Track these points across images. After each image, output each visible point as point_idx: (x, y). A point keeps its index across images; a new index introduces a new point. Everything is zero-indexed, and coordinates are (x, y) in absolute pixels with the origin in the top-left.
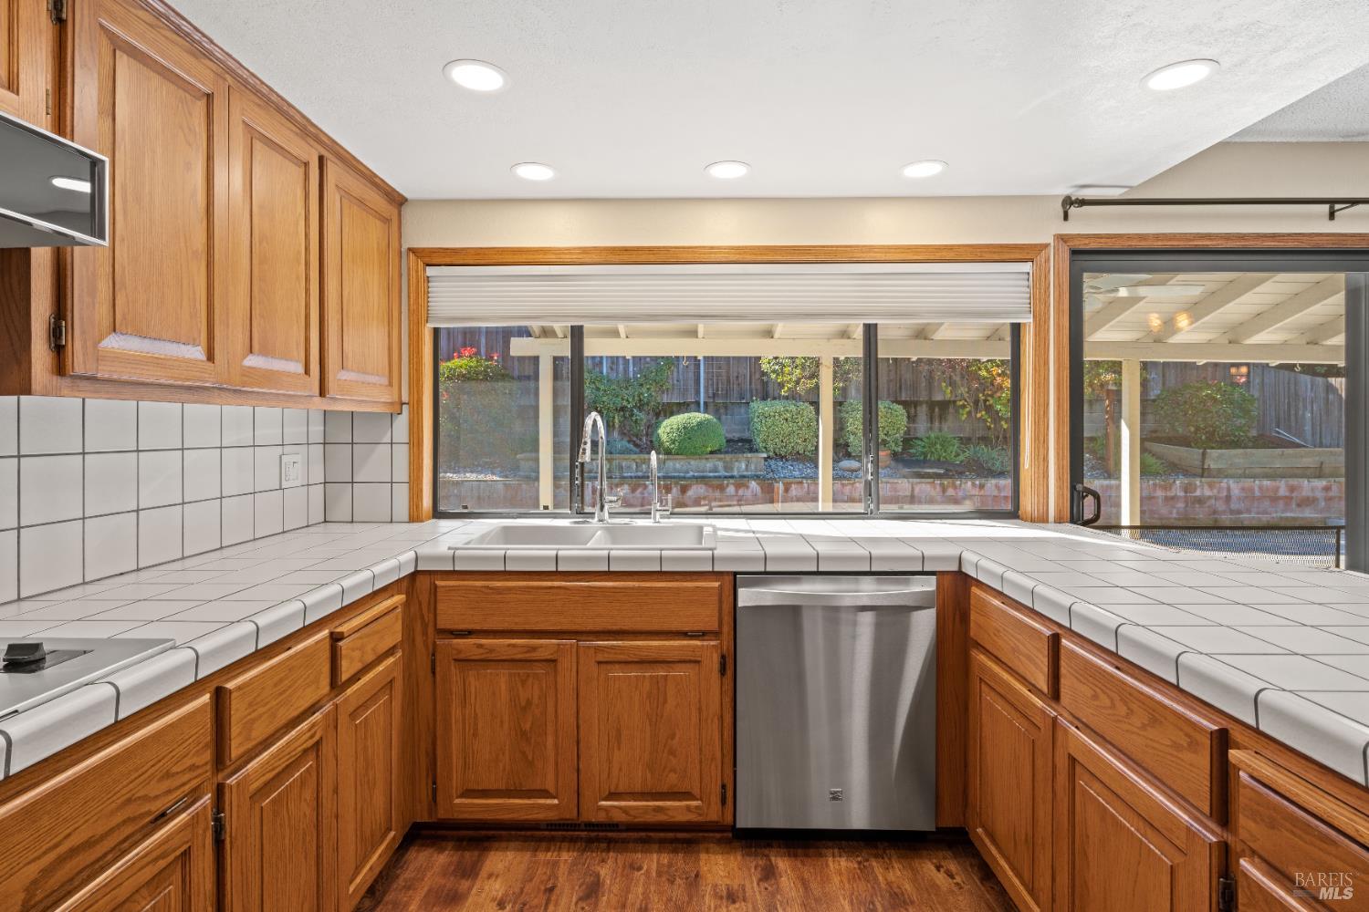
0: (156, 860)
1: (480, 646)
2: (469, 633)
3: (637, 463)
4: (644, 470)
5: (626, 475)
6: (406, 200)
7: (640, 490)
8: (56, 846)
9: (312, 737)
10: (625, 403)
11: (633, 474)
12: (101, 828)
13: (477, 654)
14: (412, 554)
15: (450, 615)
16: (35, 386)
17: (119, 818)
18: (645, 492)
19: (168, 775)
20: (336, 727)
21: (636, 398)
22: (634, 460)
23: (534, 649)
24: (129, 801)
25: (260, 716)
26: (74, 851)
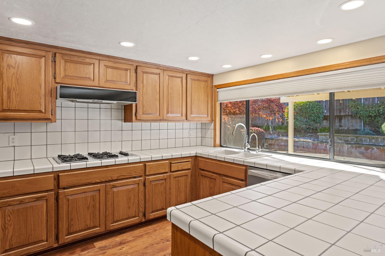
0: (134, 182)
1: (205, 173)
2: (204, 170)
3: (370, 139)
4: (373, 142)
5: (364, 143)
6: (214, 75)
7: (370, 150)
8: (120, 174)
9: (164, 177)
10: (371, 114)
11: (368, 143)
12: (126, 174)
13: (204, 175)
14: (195, 152)
15: (201, 166)
16: (133, 121)
17: (128, 174)
18: (373, 151)
19: (135, 172)
20: (170, 178)
21: (377, 112)
22: (368, 137)
23: (212, 176)
24: (130, 173)
25: (152, 170)
26: (122, 176)
